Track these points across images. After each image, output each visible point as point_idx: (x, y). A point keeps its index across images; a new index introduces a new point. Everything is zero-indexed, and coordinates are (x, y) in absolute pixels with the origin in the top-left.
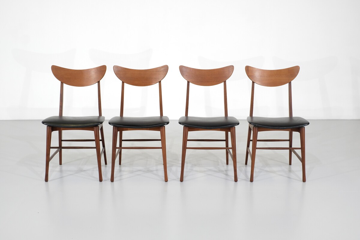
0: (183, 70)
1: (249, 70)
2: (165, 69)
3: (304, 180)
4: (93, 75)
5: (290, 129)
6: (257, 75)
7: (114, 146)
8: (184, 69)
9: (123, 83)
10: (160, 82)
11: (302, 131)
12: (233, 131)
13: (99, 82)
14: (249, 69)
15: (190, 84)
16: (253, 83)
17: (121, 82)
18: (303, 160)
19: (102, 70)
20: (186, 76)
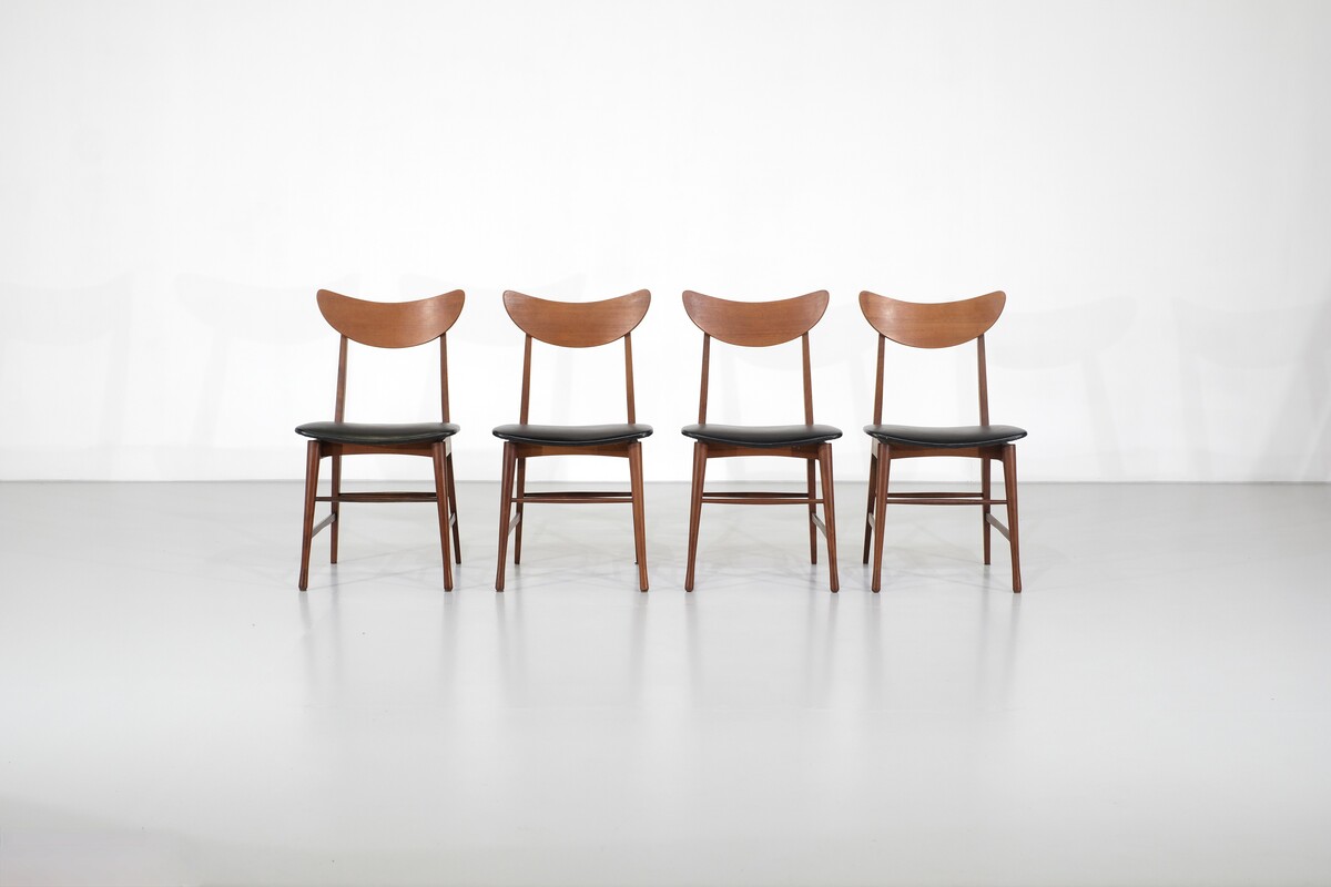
0: (693, 303)
1: (868, 302)
2: (643, 299)
3: (1017, 588)
4: (429, 316)
5: (976, 448)
6: (888, 314)
7: (507, 496)
8: (695, 301)
9: (529, 337)
10: (628, 336)
11: (1009, 454)
12: (826, 455)
13: (443, 336)
14: (871, 299)
15: (713, 340)
16: (882, 337)
17: (523, 335)
18: (1012, 534)
19: (453, 304)
20: (702, 318)
